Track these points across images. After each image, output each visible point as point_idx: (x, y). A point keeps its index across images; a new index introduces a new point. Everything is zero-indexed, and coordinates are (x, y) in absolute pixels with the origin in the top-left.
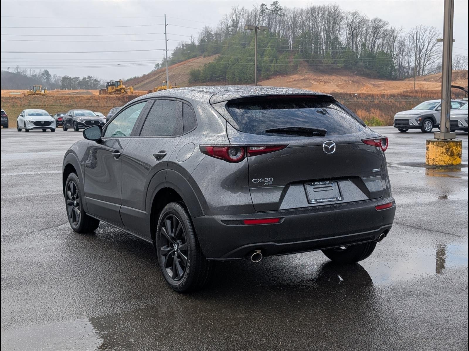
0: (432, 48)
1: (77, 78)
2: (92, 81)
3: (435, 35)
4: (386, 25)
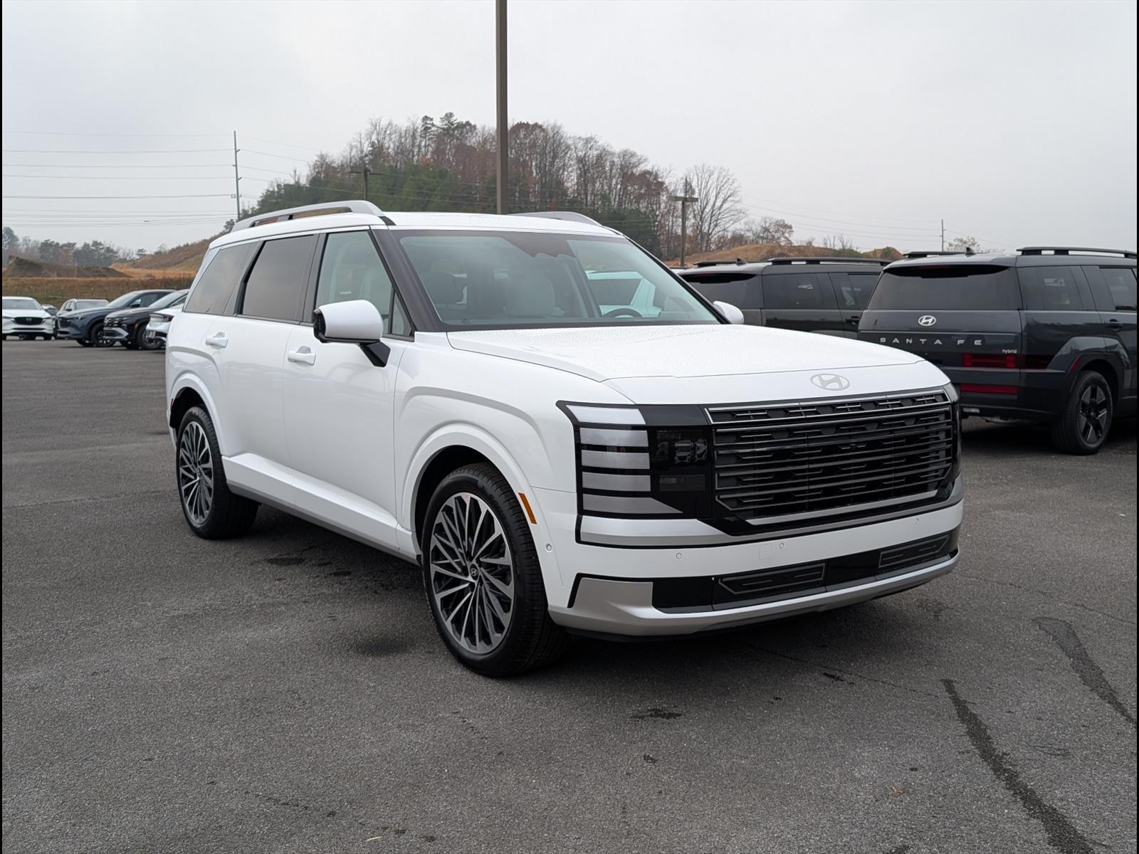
0: (722, 205)
1: (71, 245)
2: (103, 251)
3: (726, 182)
4: (641, 163)
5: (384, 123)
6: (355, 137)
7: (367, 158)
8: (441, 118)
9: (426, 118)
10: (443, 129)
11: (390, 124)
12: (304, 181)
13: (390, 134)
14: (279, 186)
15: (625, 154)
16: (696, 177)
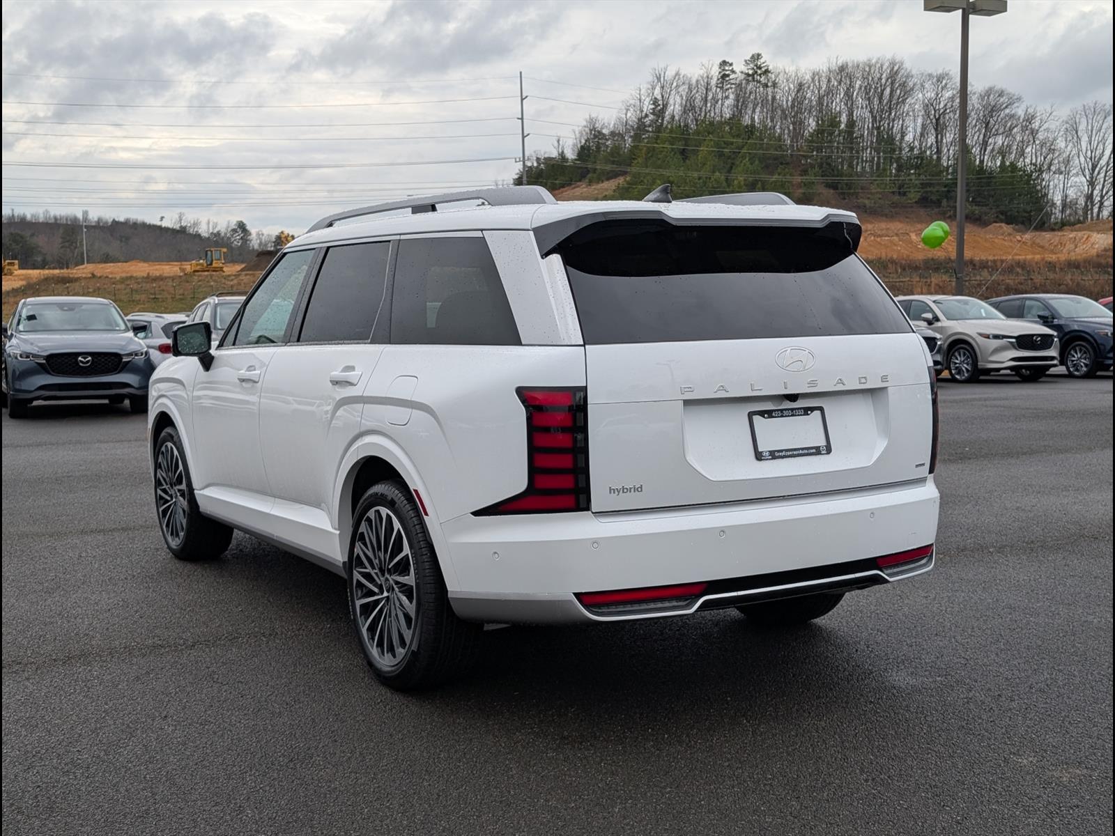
4: (1013, 104)
5: (670, 73)
6: (633, 92)
7: (647, 119)
8: (746, 61)
9: (724, 63)
10: (748, 75)
11: (677, 74)
12: (571, 155)
13: (678, 86)
14: (538, 159)
15: (989, 92)
16: (1084, 120)
